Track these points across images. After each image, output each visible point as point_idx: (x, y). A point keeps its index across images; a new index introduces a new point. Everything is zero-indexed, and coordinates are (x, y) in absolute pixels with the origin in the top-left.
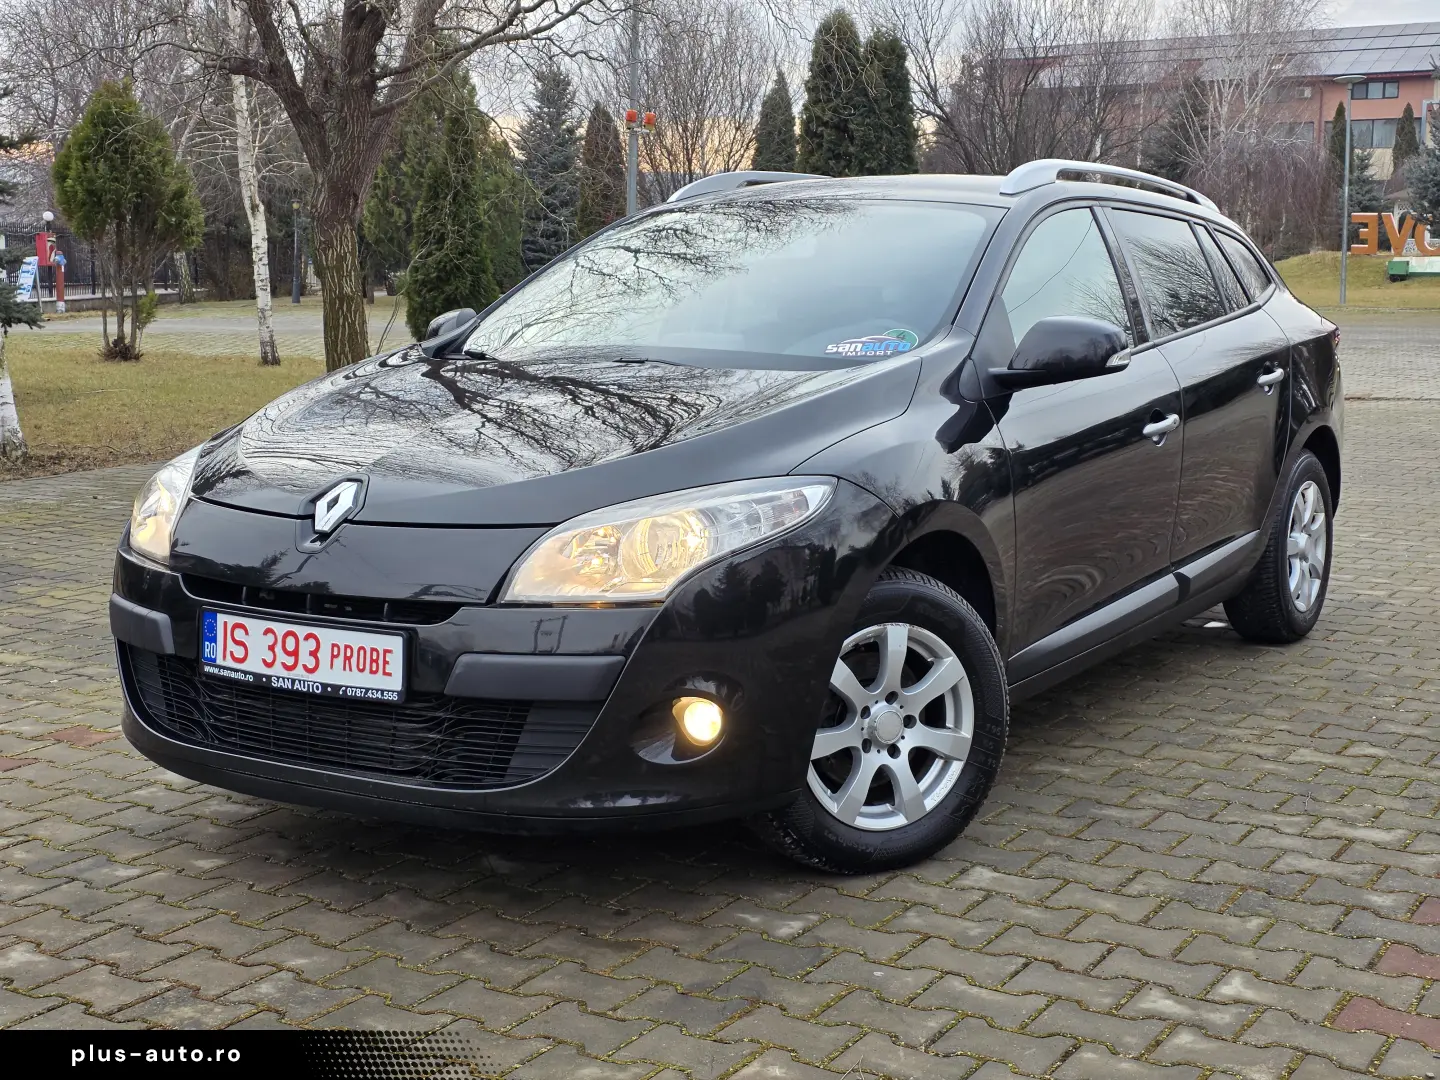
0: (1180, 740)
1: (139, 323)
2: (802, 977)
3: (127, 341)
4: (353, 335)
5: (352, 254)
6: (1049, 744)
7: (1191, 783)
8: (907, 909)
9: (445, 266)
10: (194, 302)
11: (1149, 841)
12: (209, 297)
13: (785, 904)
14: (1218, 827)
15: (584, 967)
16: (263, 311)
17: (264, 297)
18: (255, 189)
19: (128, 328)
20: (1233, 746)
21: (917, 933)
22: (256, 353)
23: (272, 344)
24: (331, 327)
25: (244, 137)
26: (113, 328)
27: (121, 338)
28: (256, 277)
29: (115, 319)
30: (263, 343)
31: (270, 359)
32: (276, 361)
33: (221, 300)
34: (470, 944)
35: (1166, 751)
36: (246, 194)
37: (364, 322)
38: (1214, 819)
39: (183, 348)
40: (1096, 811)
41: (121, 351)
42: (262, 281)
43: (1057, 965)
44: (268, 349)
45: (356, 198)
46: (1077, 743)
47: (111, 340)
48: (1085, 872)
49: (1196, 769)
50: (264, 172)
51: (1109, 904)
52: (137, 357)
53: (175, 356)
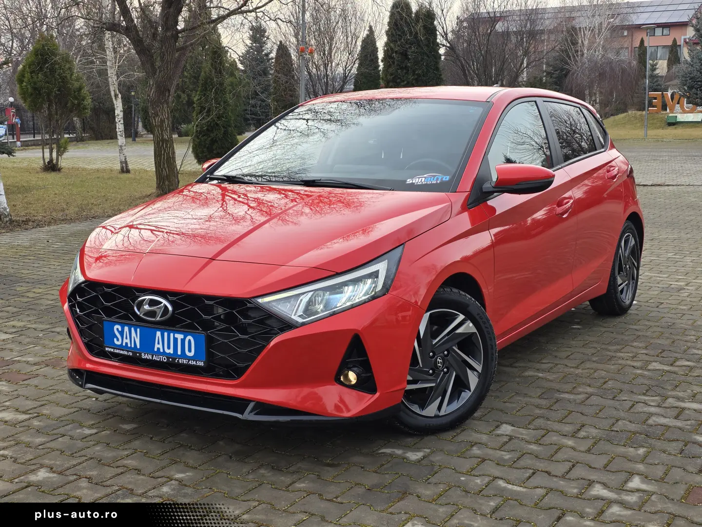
0: (594, 359)
1: (60, 153)
2: (426, 481)
3: (54, 162)
4: (169, 158)
5: (168, 119)
6: (530, 361)
7: (602, 381)
8: (472, 446)
9: (211, 124)
10: (83, 141)
11: (586, 410)
12: (91, 138)
13: (412, 444)
14: (618, 403)
15: (319, 477)
16: (121, 146)
17: (121, 140)
18: (116, 86)
19: (54, 155)
20: (620, 362)
21: (479, 458)
22: (118, 167)
23: (126, 162)
24: (157, 155)
25: (110, 61)
26: (47, 155)
27: (51, 160)
28: (117, 130)
29: (48, 150)
30: (121, 162)
31: (125, 170)
32: (128, 171)
33: (97, 140)
34: (262, 465)
35: (588, 365)
36: (112, 89)
37: (174, 153)
38: (616, 399)
39: (81, 165)
40: (557, 395)
41: (51, 167)
42: (120, 132)
43: (549, 473)
44: (124, 165)
45: (169, 91)
46: (544, 361)
47: (46, 161)
48: (556, 426)
49: (603, 373)
50: (121, 78)
51: (570, 443)
52: (59, 170)
53: (78, 169)
